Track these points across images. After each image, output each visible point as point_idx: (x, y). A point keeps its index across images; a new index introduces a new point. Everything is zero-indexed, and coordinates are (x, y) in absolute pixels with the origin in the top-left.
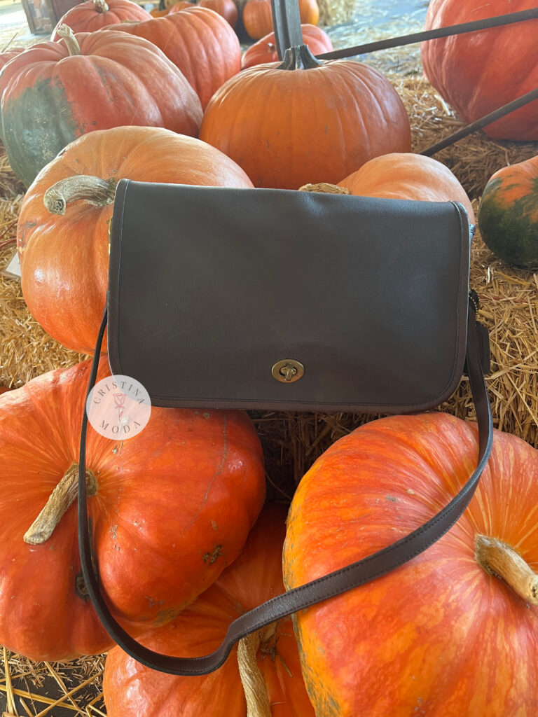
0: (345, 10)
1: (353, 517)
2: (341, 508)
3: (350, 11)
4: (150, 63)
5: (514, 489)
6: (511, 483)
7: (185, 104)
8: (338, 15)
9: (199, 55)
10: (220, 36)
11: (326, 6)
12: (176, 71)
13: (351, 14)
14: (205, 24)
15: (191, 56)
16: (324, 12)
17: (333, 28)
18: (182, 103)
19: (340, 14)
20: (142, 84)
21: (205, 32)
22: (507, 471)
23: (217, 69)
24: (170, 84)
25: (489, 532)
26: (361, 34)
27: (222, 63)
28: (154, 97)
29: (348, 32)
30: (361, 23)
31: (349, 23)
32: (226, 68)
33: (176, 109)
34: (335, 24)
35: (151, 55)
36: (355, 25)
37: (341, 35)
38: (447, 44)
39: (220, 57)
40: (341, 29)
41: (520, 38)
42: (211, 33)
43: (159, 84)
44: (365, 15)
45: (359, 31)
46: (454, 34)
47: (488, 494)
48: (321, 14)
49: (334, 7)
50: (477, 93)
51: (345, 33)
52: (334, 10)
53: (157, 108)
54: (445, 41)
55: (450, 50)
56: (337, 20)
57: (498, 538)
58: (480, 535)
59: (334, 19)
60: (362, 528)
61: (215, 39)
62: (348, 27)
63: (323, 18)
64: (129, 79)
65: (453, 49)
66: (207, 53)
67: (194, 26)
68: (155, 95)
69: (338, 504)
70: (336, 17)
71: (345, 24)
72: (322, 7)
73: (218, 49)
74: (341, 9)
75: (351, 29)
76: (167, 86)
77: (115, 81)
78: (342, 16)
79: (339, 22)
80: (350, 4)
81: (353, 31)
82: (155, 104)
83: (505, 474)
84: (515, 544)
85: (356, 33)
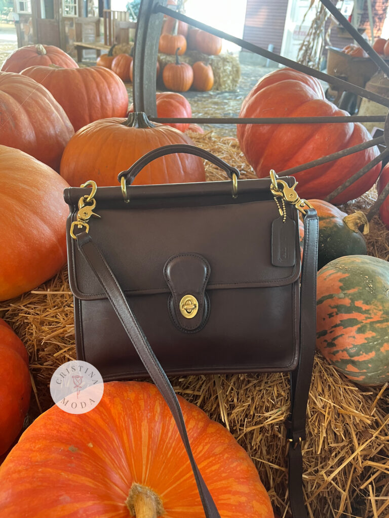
0: (231, 82)
1: (39, 460)
2: (34, 451)
3: (235, 84)
4: (37, 102)
5: (174, 450)
6: (173, 445)
7: (57, 132)
8: (227, 85)
9: (95, 99)
10: (113, 89)
11: (219, 78)
12: (57, 110)
13: (236, 86)
14: (103, 79)
15: (89, 98)
16: (218, 81)
17: (222, 93)
18: (55, 132)
19: (228, 84)
20: (26, 115)
21: (102, 85)
22: (174, 436)
23: (107, 109)
24: (49, 118)
25: (144, 482)
26: (238, 100)
27: (111, 106)
28: (33, 124)
29: (230, 97)
30: (240, 93)
31: (233, 92)
32: (113, 110)
33: (48, 135)
34: (223, 90)
35: (39, 97)
36: (237, 94)
37: (225, 98)
38: (247, 127)
39: (110, 102)
40: (226, 94)
41: (289, 134)
42: (106, 86)
43: (39, 117)
44: (245, 88)
45: (238, 98)
46: (250, 123)
47: (152, 453)
48: (215, 82)
49: (225, 79)
50: (261, 162)
51: (229, 97)
52: (224, 81)
53: (34, 132)
54: (245, 126)
55: (248, 132)
56: (226, 88)
57: (150, 487)
58: (136, 484)
59: (223, 87)
60: (40, 470)
61: (108, 91)
62: (232, 94)
63: (217, 84)
64: (17, 110)
65: (249, 132)
66: (101, 98)
67: (94, 79)
68: (34, 124)
69: (34, 447)
70: (225, 86)
71: (230, 92)
72: (217, 78)
73: (109, 97)
74: (229, 82)
75: (232, 96)
76: (46, 119)
77: (5, 109)
78: (229, 86)
79: (227, 90)
80: (235, 79)
81: (234, 97)
82: (33, 129)
83: (170, 438)
84: (161, 493)
85: (235, 99)
